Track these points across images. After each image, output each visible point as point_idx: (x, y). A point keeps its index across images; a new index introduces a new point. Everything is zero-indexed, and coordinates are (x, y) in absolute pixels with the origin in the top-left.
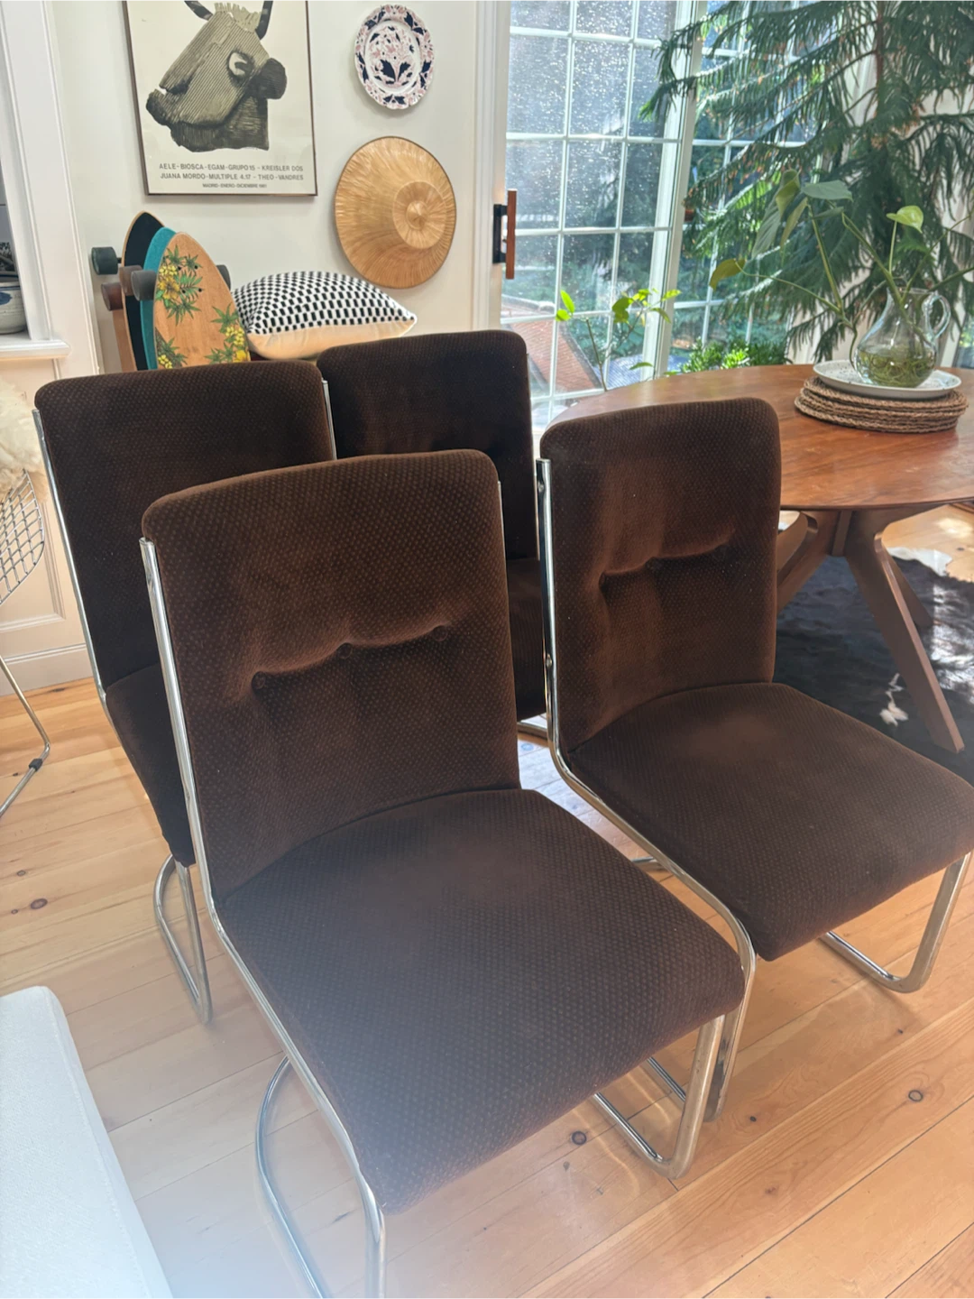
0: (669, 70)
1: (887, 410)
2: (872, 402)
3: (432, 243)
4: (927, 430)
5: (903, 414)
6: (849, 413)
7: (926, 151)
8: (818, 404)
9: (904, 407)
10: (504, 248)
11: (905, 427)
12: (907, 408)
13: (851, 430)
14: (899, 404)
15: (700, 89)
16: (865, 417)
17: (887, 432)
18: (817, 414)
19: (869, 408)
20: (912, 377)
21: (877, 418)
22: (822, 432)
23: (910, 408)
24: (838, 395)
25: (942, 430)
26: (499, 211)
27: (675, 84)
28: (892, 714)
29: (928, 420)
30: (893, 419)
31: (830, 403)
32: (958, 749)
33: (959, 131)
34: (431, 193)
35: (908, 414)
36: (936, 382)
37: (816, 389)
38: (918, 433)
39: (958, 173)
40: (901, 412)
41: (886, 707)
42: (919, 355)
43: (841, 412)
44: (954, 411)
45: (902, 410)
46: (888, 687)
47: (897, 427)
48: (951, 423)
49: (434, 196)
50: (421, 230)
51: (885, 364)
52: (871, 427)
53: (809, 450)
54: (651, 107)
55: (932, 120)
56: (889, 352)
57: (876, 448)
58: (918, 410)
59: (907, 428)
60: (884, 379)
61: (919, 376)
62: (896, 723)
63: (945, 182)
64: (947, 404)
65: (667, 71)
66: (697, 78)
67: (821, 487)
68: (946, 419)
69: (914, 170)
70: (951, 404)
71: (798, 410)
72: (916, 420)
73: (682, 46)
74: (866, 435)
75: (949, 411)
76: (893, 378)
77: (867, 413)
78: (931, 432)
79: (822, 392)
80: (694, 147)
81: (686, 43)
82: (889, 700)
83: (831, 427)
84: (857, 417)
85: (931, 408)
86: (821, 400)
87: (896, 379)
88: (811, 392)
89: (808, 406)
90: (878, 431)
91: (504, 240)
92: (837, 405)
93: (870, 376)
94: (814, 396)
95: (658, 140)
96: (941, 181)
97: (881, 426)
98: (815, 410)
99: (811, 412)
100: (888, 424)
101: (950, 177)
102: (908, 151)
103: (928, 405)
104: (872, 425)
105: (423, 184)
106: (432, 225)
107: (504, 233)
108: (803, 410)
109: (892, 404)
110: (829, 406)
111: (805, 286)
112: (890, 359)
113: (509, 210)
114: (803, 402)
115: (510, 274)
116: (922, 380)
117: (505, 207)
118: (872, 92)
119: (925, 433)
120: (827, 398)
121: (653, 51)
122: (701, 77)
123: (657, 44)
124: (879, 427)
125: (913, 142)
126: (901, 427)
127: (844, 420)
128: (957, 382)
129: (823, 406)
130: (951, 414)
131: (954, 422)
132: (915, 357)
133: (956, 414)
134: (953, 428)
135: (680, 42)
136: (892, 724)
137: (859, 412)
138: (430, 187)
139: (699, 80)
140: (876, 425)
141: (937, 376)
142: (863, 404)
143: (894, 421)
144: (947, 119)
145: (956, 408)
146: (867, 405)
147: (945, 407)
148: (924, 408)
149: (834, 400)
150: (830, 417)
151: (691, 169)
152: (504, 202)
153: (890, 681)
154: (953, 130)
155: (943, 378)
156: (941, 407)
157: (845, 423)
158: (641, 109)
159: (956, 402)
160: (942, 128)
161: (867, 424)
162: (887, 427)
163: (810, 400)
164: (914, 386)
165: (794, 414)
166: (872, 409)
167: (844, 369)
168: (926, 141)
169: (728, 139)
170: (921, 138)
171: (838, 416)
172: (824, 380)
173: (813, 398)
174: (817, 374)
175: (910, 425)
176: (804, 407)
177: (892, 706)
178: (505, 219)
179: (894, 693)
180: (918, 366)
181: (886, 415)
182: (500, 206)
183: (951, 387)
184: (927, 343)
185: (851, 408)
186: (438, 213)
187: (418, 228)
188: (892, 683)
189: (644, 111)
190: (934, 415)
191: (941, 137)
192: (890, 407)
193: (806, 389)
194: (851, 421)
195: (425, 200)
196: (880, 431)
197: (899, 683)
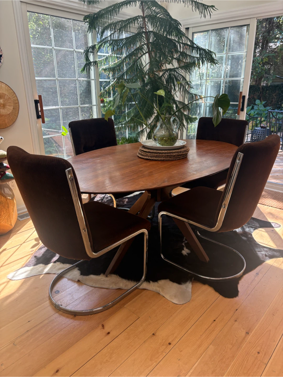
0: (88, 59)
1: (165, 154)
2: (160, 151)
3: (8, 113)
4: (178, 159)
5: (170, 154)
6: (153, 156)
7: (167, 79)
8: (144, 154)
9: (170, 152)
10: (40, 114)
11: (171, 158)
12: (171, 152)
13: (155, 161)
14: (169, 151)
15: (99, 65)
16: (158, 157)
17: (166, 161)
18: (144, 157)
19: (159, 154)
20: (171, 143)
21: (162, 157)
22: (146, 163)
23: (172, 152)
24: (149, 151)
25: (183, 158)
26: (36, 102)
27: (90, 63)
28: (185, 252)
29: (178, 155)
30: (167, 156)
31: (147, 153)
32: (207, 261)
33: (175, 73)
34: (6, 96)
35: (172, 154)
36: (179, 143)
37: (143, 149)
38: (176, 160)
39: (176, 84)
40: (169, 154)
41: (183, 250)
42: (172, 136)
43: (151, 156)
44: (185, 152)
45: (170, 153)
46: (183, 242)
47: (169, 159)
48: (185, 156)
49: (8, 97)
50: (4, 109)
51: (162, 139)
52: (161, 160)
53: (140, 169)
54: (84, 69)
55: (167, 70)
56: (163, 135)
57: (162, 166)
58: (174, 153)
59: (172, 159)
60: (163, 144)
61: (174, 142)
62: (187, 254)
63: (173, 87)
64: (183, 150)
65: (87, 59)
66: (97, 61)
67: (144, 182)
68: (183, 154)
69: (164, 84)
70: (184, 150)
71: (138, 157)
72: (174, 156)
73: (91, 52)
74: (160, 162)
75: (184, 152)
76: (166, 143)
77: (159, 155)
78: (179, 159)
79: (144, 150)
80: (100, 81)
81: (92, 51)
82: (184, 246)
83: (148, 161)
84: (156, 157)
85: (178, 152)
86: (144, 152)
87: (167, 144)
88: (141, 150)
89: (141, 155)
90: (163, 161)
91: (40, 111)
92: (149, 154)
93: (159, 144)
94: (142, 151)
95: (89, 80)
96: (172, 86)
97: (164, 159)
98: (143, 156)
99: (142, 157)
100: (166, 158)
101: (174, 86)
102: (162, 79)
103: (177, 151)
104: (161, 159)
105: (3, 93)
106: (8, 107)
107: (39, 109)
108: (139, 156)
109: (166, 152)
110: (147, 154)
111: (138, 119)
112: (163, 138)
113: (40, 101)
114: (139, 154)
115: (43, 122)
116: (175, 143)
117: (38, 100)
118: (149, 64)
119: (178, 160)
120: (146, 152)
121: (82, 53)
122: (98, 61)
123: (83, 51)
124: (163, 159)
125: (163, 77)
126: (170, 159)
127: (152, 158)
128: (185, 143)
129: (145, 154)
130: (185, 153)
131: (186, 155)
132: (171, 136)
133: (186, 153)
134: (187, 157)
135: (90, 51)
136: (186, 255)
137: (156, 155)
138: (5, 94)
139: (98, 62)
140: (162, 159)
141: (179, 142)
142: (157, 152)
143: (168, 157)
144: (170, 70)
145: (186, 151)
146: (158, 152)
147: (183, 151)
148: (176, 152)
149: (148, 152)
150: (148, 158)
151: (100, 88)
152: (38, 99)
153: (183, 239)
154: (173, 73)
155: (181, 142)
156: (181, 151)
157: (153, 159)
158: (81, 70)
159: (186, 149)
160: (170, 72)
161: (160, 159)
162: (166, 159)
163: (141, 153)
164: (173, 145)
165: (137, 158)
166: (160, 154)
167: (151, 142)
168: (166, 76)
169: (111, 79)
170: (165, 75)
171: (150, 157)
172: (145, 146)
173: (142, 152)
174: (143, 145)
175: (173, 158)
176: (140, 155)
177: (185, 249)
178: (39, 104)
179: (185, 244)
180: (173, 139)
181: (165, 155)
182: (37, 100)
183: (183, 145)
184: (174, 131)
185: (154, 154)
186: (10, 103)
187: (3, 108)
188: (184, 240)
189: (82, 71)
190: (180, 153)
191: (170, 75)
192: (166, 153)
193: (140, 150)
194: (155, 158)
195: (4, 99)
196: (164, 161)
197: (186, 240)
